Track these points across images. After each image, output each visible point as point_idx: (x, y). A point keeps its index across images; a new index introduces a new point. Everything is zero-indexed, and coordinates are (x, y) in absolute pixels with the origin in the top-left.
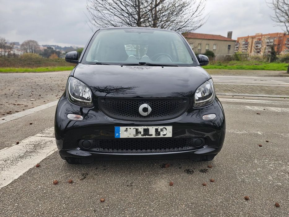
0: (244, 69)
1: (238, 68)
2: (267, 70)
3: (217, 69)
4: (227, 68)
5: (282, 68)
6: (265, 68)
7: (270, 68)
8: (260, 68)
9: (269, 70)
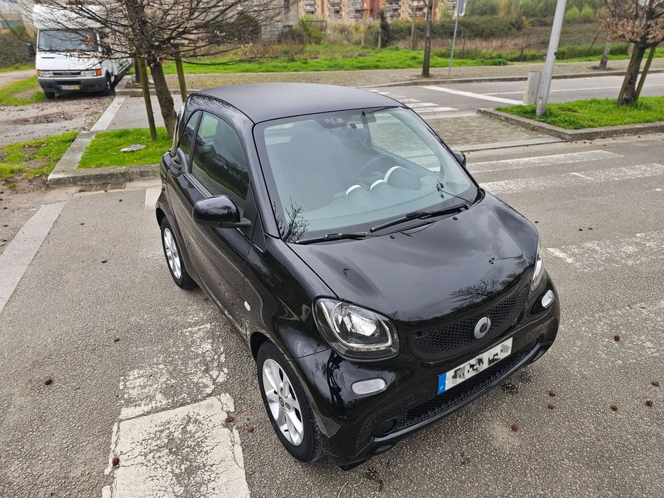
0: (341, 68)
1: (330, 67)
2: (384, 68)
3: (289, 70)
4: (310, 68)
5: (407, 62)
6: (379, 63)
7: (387, 64)
8: (370, 64)
9: (388, 68)
